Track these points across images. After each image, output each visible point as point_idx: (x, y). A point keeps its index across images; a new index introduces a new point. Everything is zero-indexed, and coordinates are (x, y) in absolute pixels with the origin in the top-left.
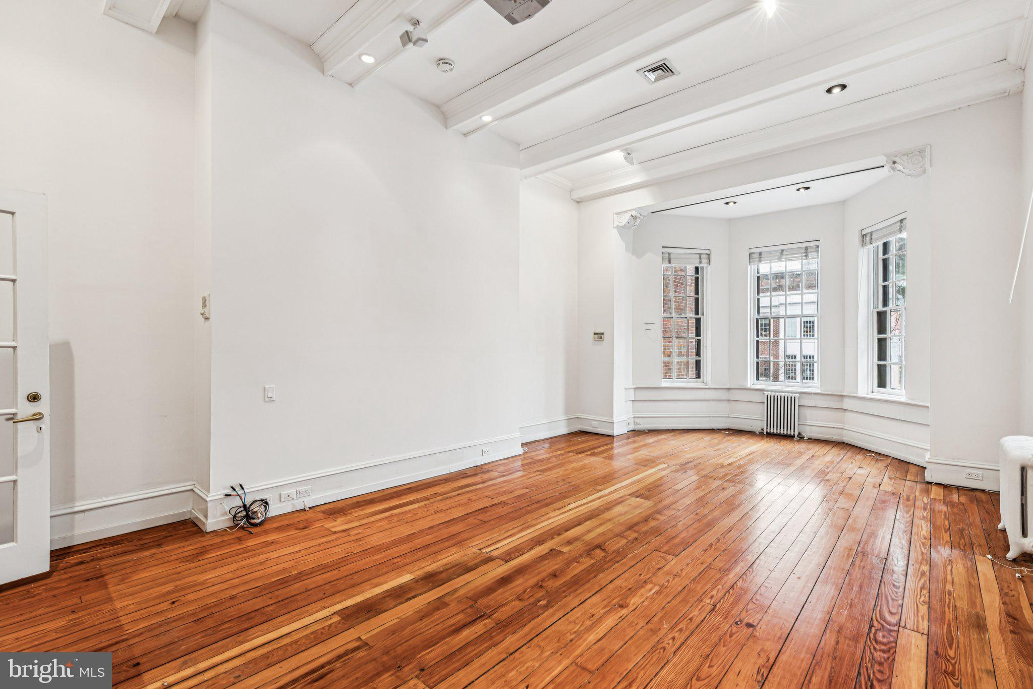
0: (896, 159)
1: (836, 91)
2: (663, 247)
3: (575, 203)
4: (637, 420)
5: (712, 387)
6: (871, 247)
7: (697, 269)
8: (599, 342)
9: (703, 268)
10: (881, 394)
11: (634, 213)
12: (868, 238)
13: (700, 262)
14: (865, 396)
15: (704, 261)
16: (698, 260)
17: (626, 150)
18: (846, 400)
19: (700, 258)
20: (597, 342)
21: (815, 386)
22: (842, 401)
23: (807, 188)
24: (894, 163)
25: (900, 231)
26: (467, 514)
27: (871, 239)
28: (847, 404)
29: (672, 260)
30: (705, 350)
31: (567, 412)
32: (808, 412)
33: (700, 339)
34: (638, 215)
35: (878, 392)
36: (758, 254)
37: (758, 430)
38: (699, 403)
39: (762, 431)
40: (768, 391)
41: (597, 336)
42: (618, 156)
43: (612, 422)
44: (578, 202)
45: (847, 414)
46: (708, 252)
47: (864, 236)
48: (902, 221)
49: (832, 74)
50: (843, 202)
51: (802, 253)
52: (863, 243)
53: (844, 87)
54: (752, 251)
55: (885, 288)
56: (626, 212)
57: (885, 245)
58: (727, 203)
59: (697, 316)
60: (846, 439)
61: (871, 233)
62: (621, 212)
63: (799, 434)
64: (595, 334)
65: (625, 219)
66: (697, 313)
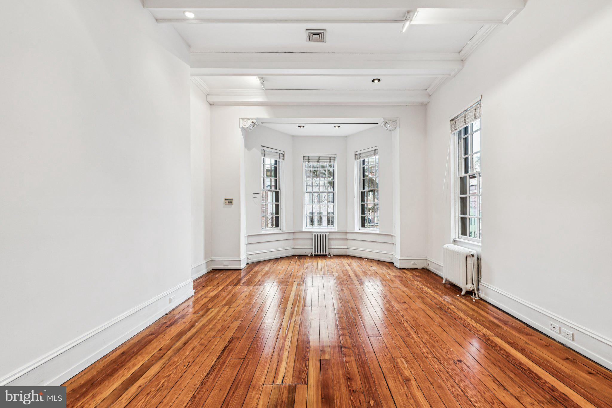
0: (387, 122)
1: (376, 81)
2: (262, 146)
3: (209, 104)
4: (249, 257)
5: (287, 232)
6: (359, 160)
7: (276, 161)
8: (229, 206)
9: (279, 162)
10: (364, 230)
11: (255, 121)
12: (358, 156)
13: (280, 158)
14: (357, 231)
15: (282, 158)
16: (279, 157)
17: (262, 78)
18: (348, 234)
19: (279, 156)
20: (227, 206)
21: (334, 228)
22: (347, 235)
23: (339, 127)
24: (386, 123)
25: (375, 155)
26: (218, 358)
27: (360, 157)
28: (349, 236)
29: (266, 155)
30: (281, 211)
31: (206, 258)
32: (332, 242)
33: (278, 204)
34: (256, 123)
35: (363, 229)
36: (308, 158)
37: (309, 254)
38: (280, 242)
39: (312, 255)
40: (314, 232)
41: (227, 201)
42: (255, 81)
43: (240, 260)
44: (211, 104)
45: (349, 241)
46: (283, 153)
47: (356, 155)
48: (375, 150)
49: (377, 73)
50: (346, 137)
51: (328, 160)
52: (356, 159)
53: (379, 80)
54: (305, 155)
55: (364, 180)
56: (249, 119)
57: (364, 161)
58: (300, 127)
59: (276, 190)
60: (349, 254)
61: (360, 154)
62: (245, 119)
63: (329, 253)
64: (226, 200)
65: (248, 124)
66: (276, 188)
